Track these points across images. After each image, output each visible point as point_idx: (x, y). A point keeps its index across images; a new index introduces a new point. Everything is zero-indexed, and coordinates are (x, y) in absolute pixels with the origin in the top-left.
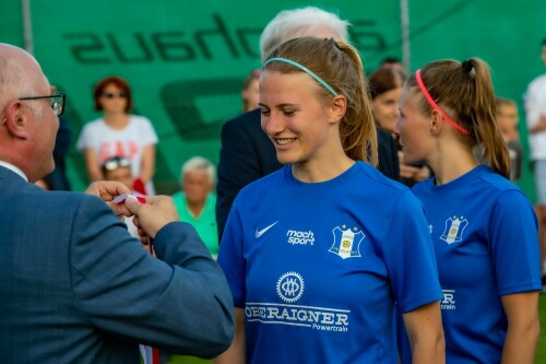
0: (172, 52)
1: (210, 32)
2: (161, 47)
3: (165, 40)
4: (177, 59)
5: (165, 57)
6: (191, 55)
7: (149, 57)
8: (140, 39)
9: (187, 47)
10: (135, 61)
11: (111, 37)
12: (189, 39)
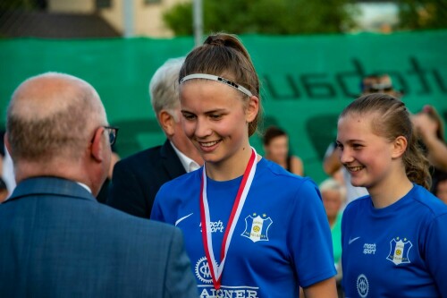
0: (316, 91)
1: (349, 74)
2: (308, 87)
3: (312, 81)
4: (320, 97)
5: (310, 95)
6: (332, 94)
7: (297, 95)
8: (290, 80)
9: (329, 87)
10: (286, 98)
11: (266, 78)
12: (331, 80)
